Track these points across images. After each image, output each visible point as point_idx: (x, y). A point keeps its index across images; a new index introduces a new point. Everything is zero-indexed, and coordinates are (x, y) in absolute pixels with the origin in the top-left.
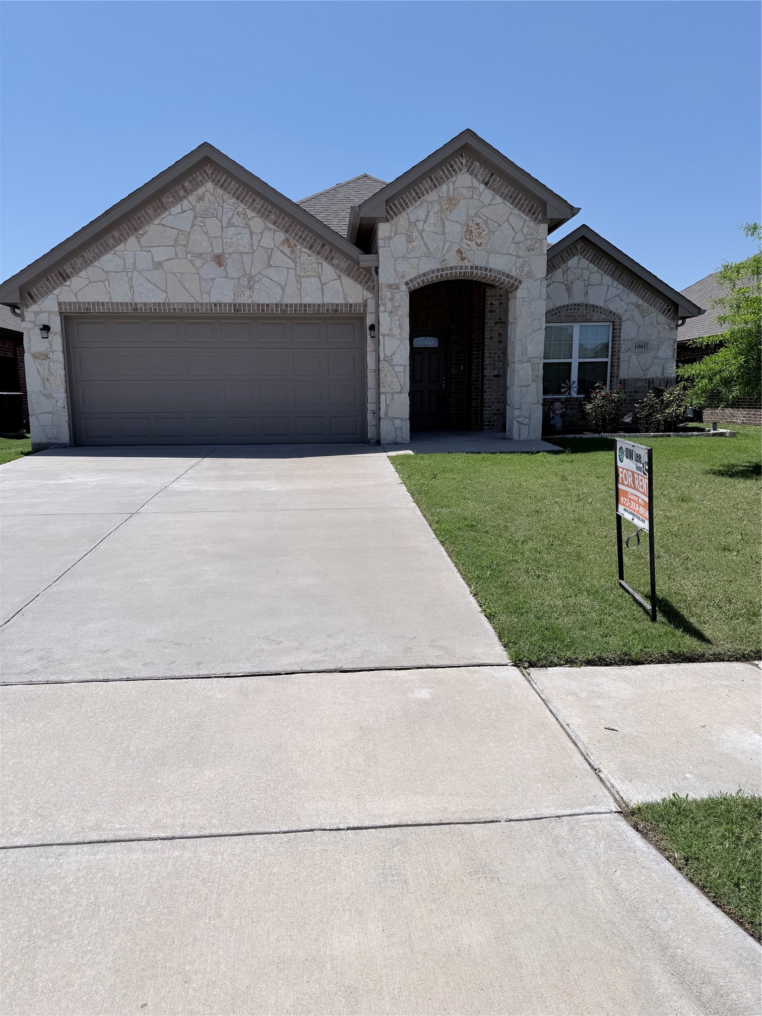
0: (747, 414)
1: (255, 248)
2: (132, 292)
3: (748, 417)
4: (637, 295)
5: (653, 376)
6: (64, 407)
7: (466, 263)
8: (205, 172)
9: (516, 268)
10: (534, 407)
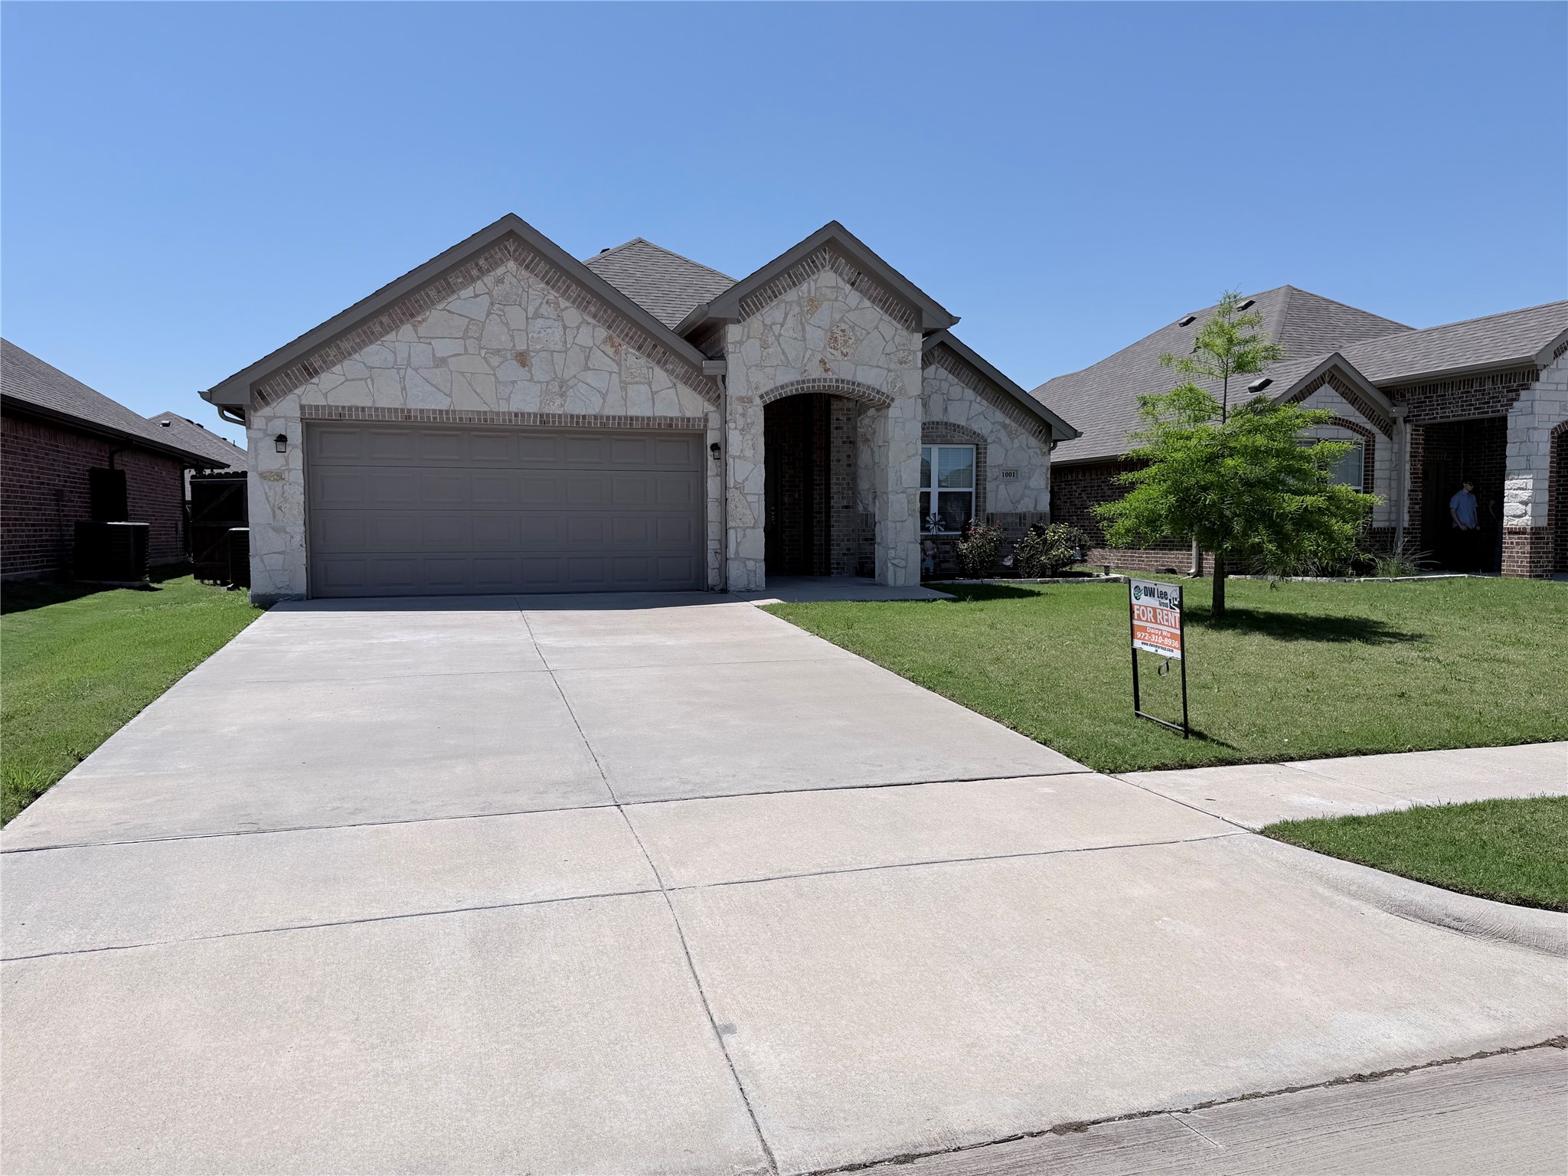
0: (1122, 556)
1: (569, 346)
2: (404, 395)
3: (1124, 560)
4: (1004, 413)
5: (1024, 510)
6: (301, 545)
7: (830, 375)
8: (506, 248)
9: (888, 383)
10: (911, 546)
